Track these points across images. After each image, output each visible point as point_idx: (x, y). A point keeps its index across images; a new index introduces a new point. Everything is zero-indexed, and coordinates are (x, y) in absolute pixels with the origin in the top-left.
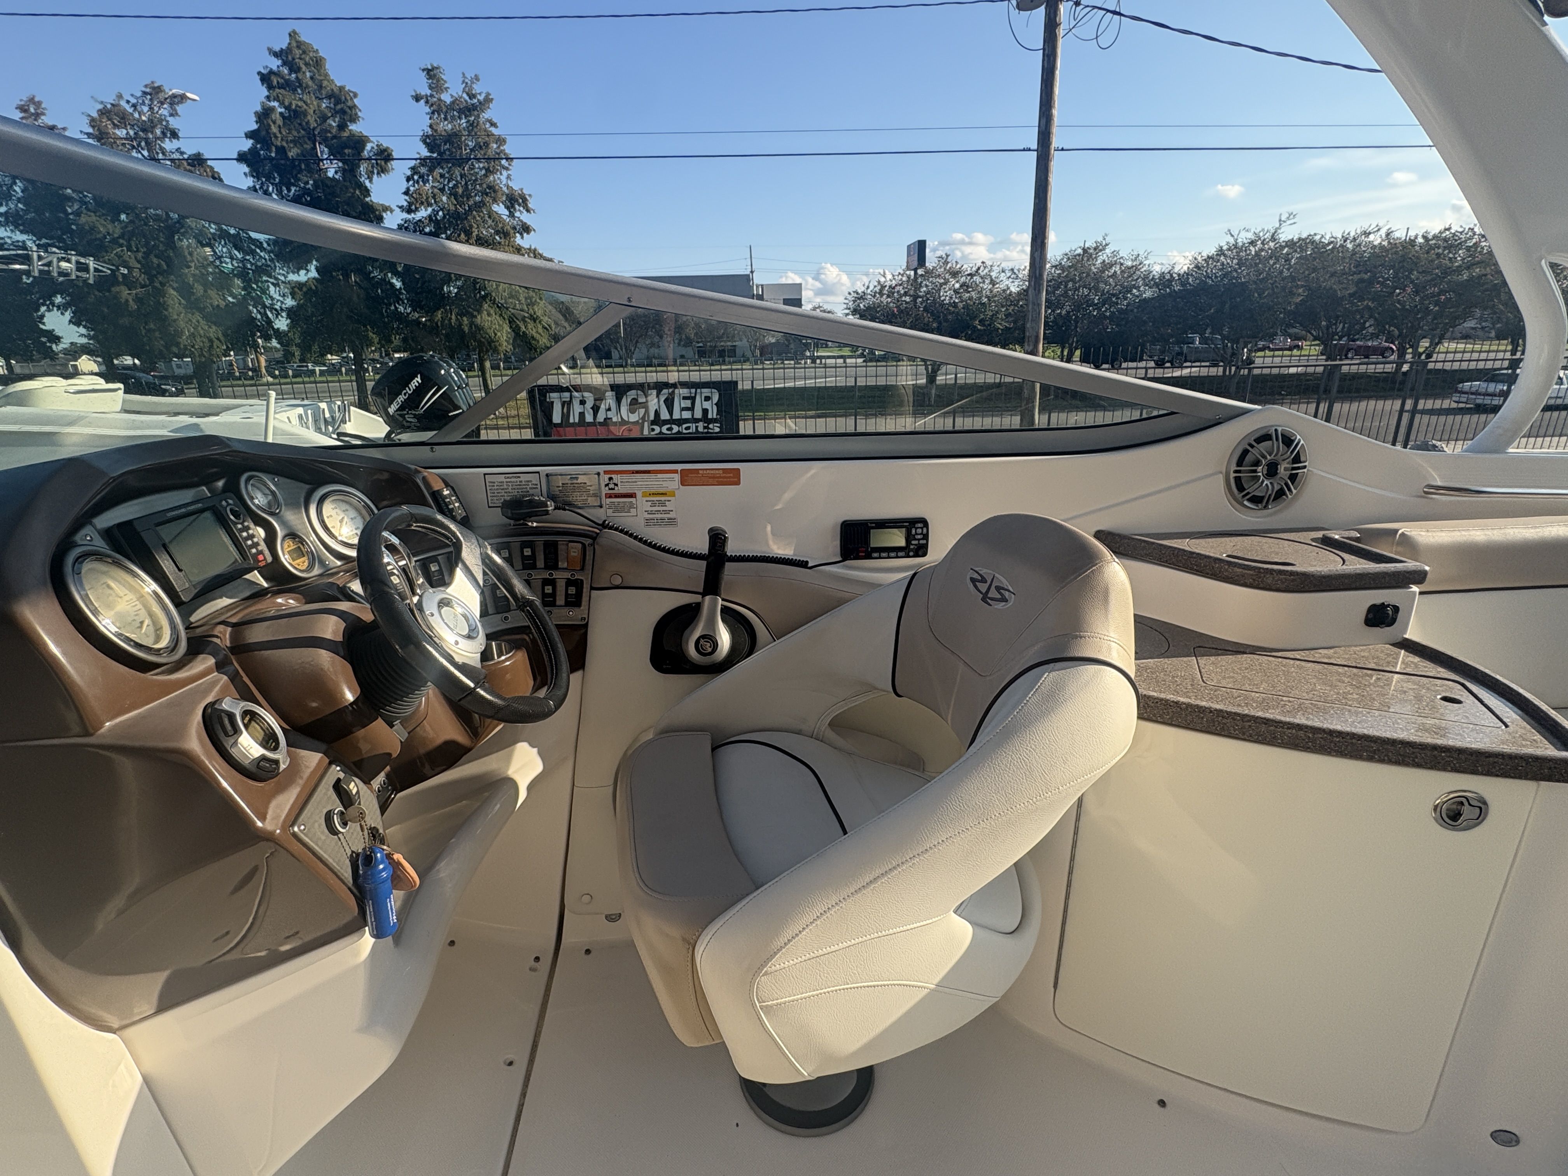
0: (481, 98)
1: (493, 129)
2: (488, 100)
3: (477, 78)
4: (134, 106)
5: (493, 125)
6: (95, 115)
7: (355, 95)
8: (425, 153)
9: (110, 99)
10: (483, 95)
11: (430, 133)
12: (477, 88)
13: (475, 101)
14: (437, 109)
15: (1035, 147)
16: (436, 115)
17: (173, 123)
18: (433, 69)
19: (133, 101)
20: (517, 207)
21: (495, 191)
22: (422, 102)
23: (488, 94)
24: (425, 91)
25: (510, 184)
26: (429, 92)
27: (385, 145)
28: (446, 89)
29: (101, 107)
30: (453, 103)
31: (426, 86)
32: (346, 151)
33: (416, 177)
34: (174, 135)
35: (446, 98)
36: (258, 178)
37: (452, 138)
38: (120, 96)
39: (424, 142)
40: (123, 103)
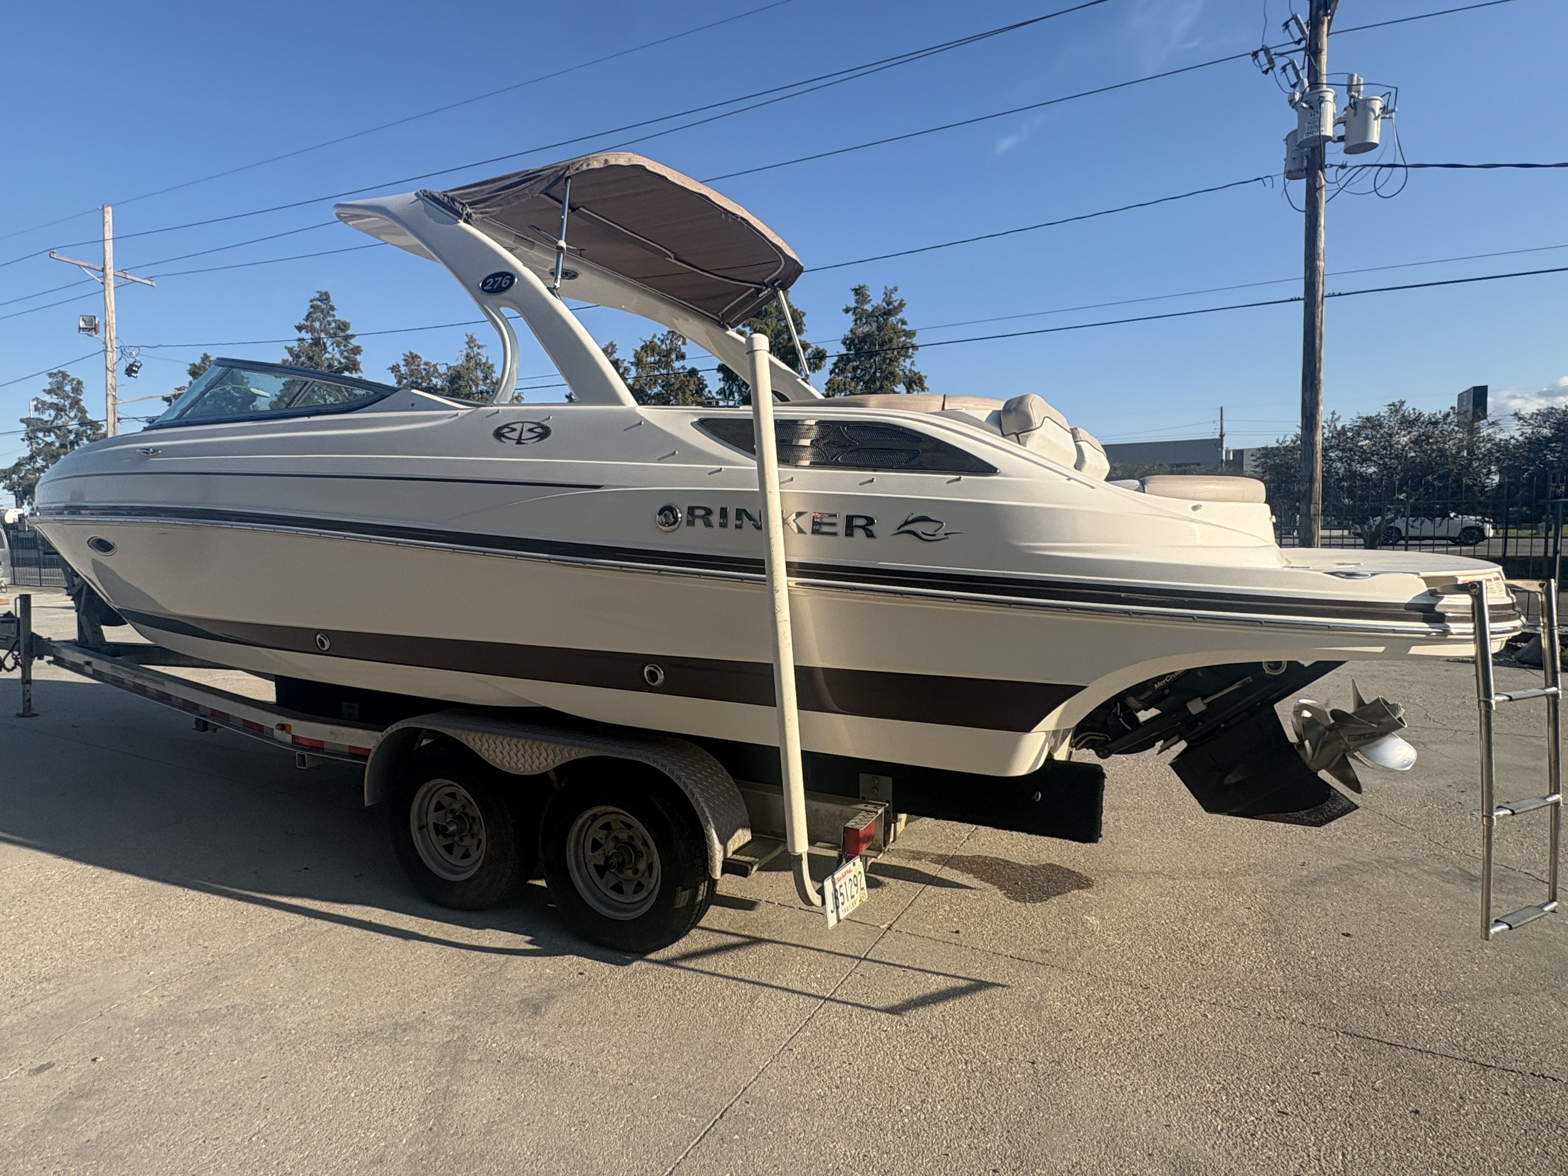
0: (896, 304)
1: (904, 327)
2: (902, 305)
3: (896, 289)
4: (662, 341)
5: (904, 323)
6: (639, 349)
7: (804, 314)
8: (843, 351)
9: (648, 338)
10: (898, 302)
11: (850, 336)
12: (895, 297)
13: (891, 306)
14: (860, 315)
15: (1302, 296)
16: (858, 322)
17: (684, 349)
18: (861, 288)
19: (662, 338)
20: (915, 388)
21: (894, 376)
22: (851, 313)
23: (902, 300)
24: (853, 305)
25: (913, 368)
26: (856, 305)
27: (821, 348)
28: (871, 300)
29: (643, 344)
30: (873, 311)
31: (854, 301)
32: (789, 357)
33: (837, 371)
34: (682, 357)
35: (868, 307)
36: (727, 381)
37: (866, 338)
38: (655, 336)
39: (844, 343)
40: (656, 340)
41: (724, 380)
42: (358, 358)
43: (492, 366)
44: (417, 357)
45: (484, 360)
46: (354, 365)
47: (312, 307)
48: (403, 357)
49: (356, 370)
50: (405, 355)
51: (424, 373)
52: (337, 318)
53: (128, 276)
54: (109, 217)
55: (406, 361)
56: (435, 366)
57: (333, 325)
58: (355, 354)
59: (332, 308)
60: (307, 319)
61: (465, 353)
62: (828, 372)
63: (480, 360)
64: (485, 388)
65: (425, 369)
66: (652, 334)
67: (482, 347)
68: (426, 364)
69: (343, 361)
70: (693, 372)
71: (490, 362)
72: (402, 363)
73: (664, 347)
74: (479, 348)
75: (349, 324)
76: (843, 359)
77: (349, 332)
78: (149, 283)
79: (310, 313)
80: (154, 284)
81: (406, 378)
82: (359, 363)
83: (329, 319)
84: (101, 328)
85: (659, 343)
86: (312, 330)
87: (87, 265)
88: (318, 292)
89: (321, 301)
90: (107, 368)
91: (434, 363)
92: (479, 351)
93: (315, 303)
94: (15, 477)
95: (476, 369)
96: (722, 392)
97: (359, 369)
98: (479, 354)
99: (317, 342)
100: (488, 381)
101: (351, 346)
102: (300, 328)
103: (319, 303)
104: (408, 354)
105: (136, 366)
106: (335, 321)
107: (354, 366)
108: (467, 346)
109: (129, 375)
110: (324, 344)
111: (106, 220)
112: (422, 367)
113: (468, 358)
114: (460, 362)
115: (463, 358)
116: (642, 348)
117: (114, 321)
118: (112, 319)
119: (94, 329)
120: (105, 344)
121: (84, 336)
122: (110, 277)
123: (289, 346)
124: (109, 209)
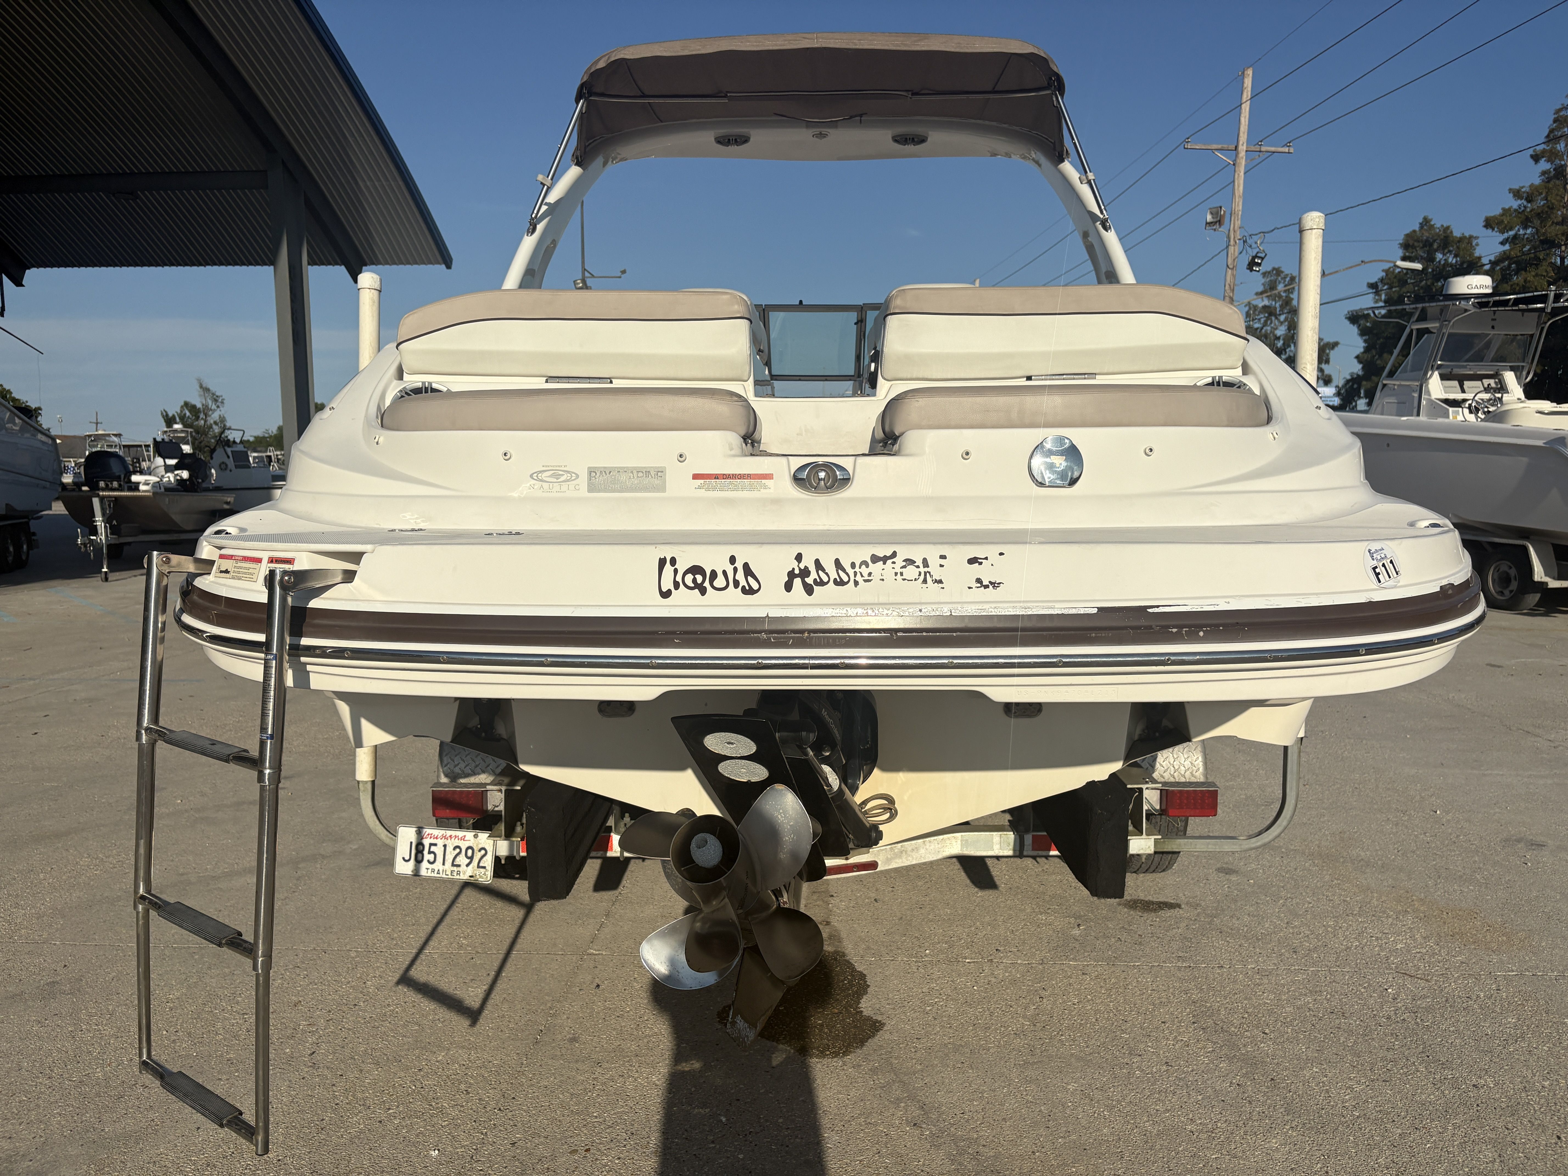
47: (1555, 121)
53: (1263, 149)
54: (1248, 82)
60: (1546, 142)
78: (1286, 150)
79: (1552, 131)
80: (1292, 150)
84: (1227, 220)
86: (1553, 155)
87: (1219, 147)
90: (1228, 266)
105: (1259, 258)
109: (1252, 270)
111: (1245, 85)
117: (1241, 208)
118: (1238, 205)
119: (1219, 221)
120: (1229, 237)
121: (1209, 231)
122: (1242, 154)
123: (1516, 186)
124: (1250, 72)
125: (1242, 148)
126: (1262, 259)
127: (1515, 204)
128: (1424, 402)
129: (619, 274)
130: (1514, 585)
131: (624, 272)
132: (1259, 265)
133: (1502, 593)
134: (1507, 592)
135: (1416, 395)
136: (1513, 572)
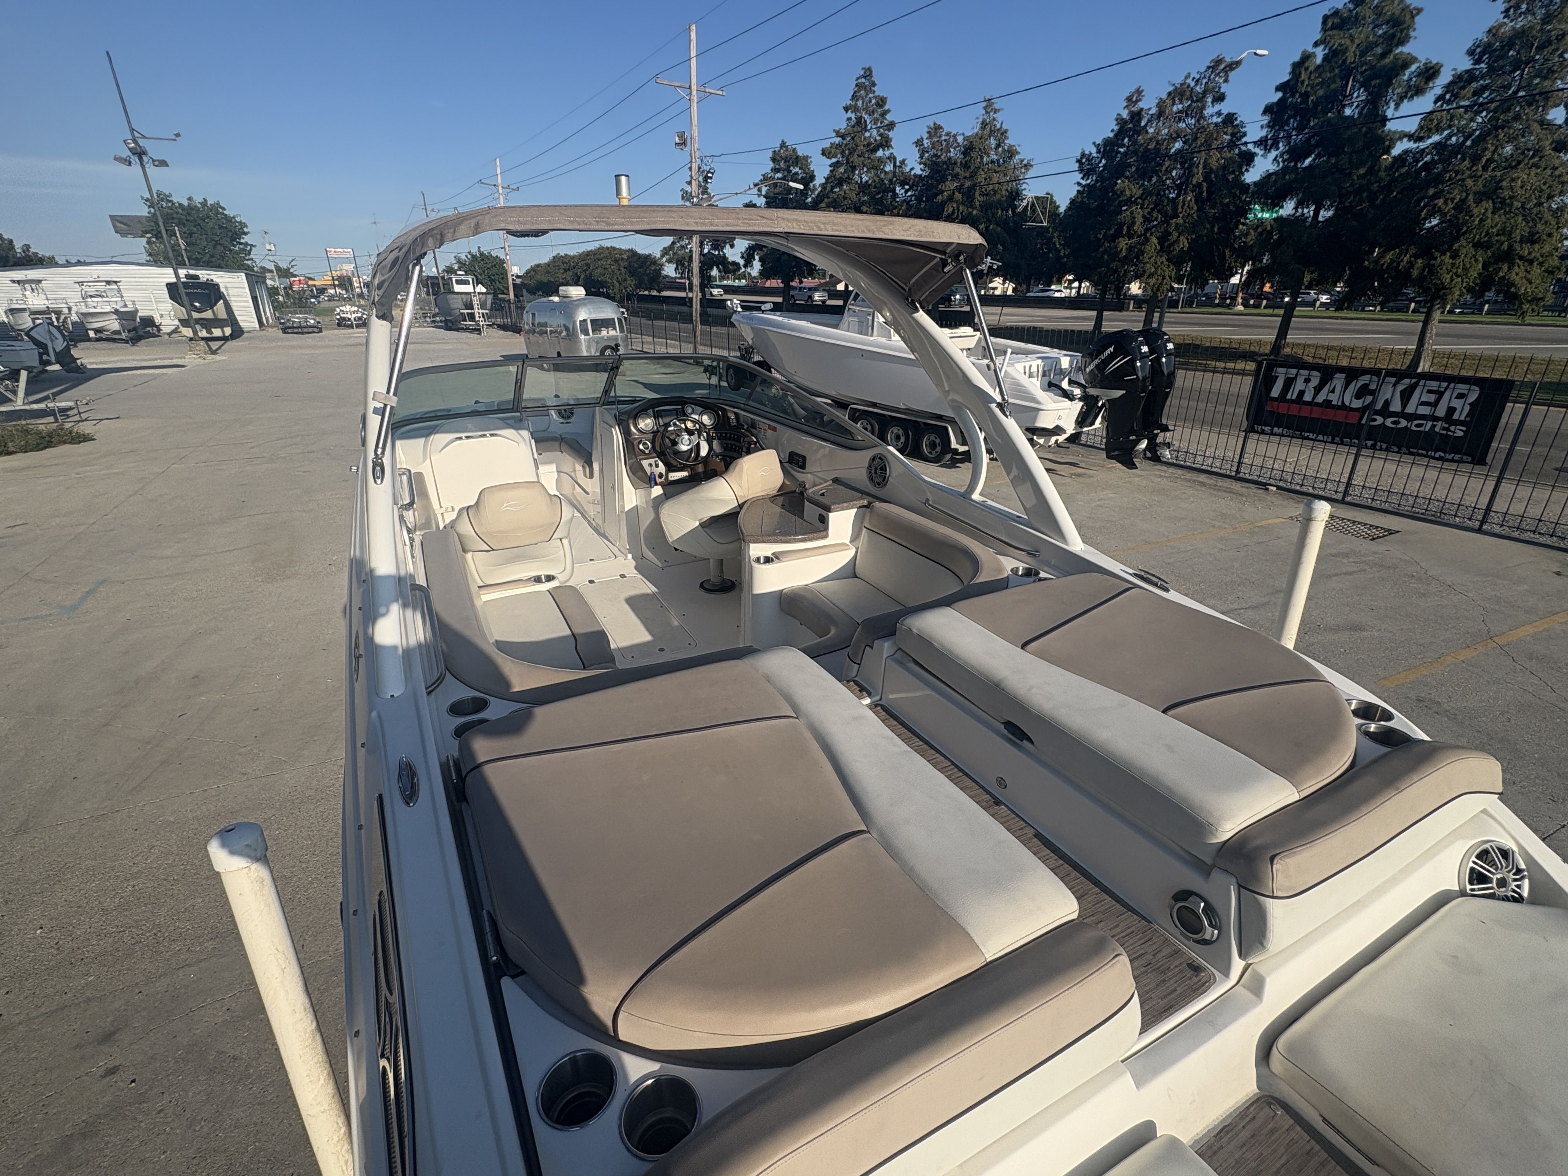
41: (1268, 126)
42: (891, 134)
43: (1006, 131)
44: (940, 127)
45: (998, 126)
46: (887, 142)
47: (857, 85)
48: (927, 130)
49: (888, 147)
50: (928, 127)
51: (944, 143)
52: (877, 94)
53: (707, 90)
55: (930, 135)
56: (955, 136)
57: (873, 101)
58: (889, 130)
59: (874, 84)
60: (852, 100)
61: (981, 120)
62: (1433, 99)
63: (995, 125)
64: (995, 157)
65: (945, 140)
66: (1186, 73)
67: (999, 110)
68: (948, 134)
69: (878, 138)
70: (1230, 119)
71: (1004, 127)
72: (925, 136)
73: (1198, 88)
74: (995, 113)
75: (886, 98)
76: (1461, 81)
77: (886, 108)
78: (720, 92)
79: (855, 92)
80: (723, 93)
81: (927, 152)
82: (891, 140)
83: (871, 95)
84: (689, 141)
85: (1192, 84)
86: (855, 109)
87: (679, 84)
88: (863, 69)
89: (865, 77)
91: (954, 132)
92: (995, 116)
93: (860, 81)
94: (671, 252)
95: (990, 136)
96: (1261, 142)
97: (891, 146)
98: (994, 119)
99: (859, 121)
100: (1000, 149)
101: (886, 122)
102: (846, 109)
103: (863, 80)
104: (932, 125)
106: (875, 97)
107: (885, 143)
108: (984, 112)
110: (865, 121)
111: (692, 38)
112: (943, 138)
113: (984, 124)
114: (976, 130)
115: (979, 126)
116: (1170, 94)
117: (697, 133)
118: (696, 131)
119: (683, 143)
120: (691, 156)
121: (678, 149)
122: (694, 93)
123: (837, 129)
124: (693, 27)
125: (694, 88)
126: (713, 173)
127: (837, 140)
128: (875, 324)
129: (174, 137)
130: (938, 449)
131: (178, 135)
132: (711, 178)
133: (931, 453)
134: (934, 452)
135: (870, 318)
136: (938, 441)
